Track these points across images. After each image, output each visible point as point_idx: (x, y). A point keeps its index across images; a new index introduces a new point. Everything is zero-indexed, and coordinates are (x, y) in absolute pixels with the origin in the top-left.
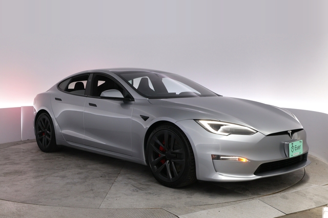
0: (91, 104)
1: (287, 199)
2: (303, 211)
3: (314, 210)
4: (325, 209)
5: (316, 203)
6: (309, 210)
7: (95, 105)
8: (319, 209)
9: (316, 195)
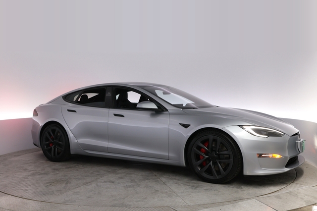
0: (115, 115)
1: (281, 198)
2: (295, 209)
3: (305, 209)
4: (315, 207)
5: (306, 202)
6: (300, 208)
7: (122, 116)
8: (309, 207)
9: (306, 195)
